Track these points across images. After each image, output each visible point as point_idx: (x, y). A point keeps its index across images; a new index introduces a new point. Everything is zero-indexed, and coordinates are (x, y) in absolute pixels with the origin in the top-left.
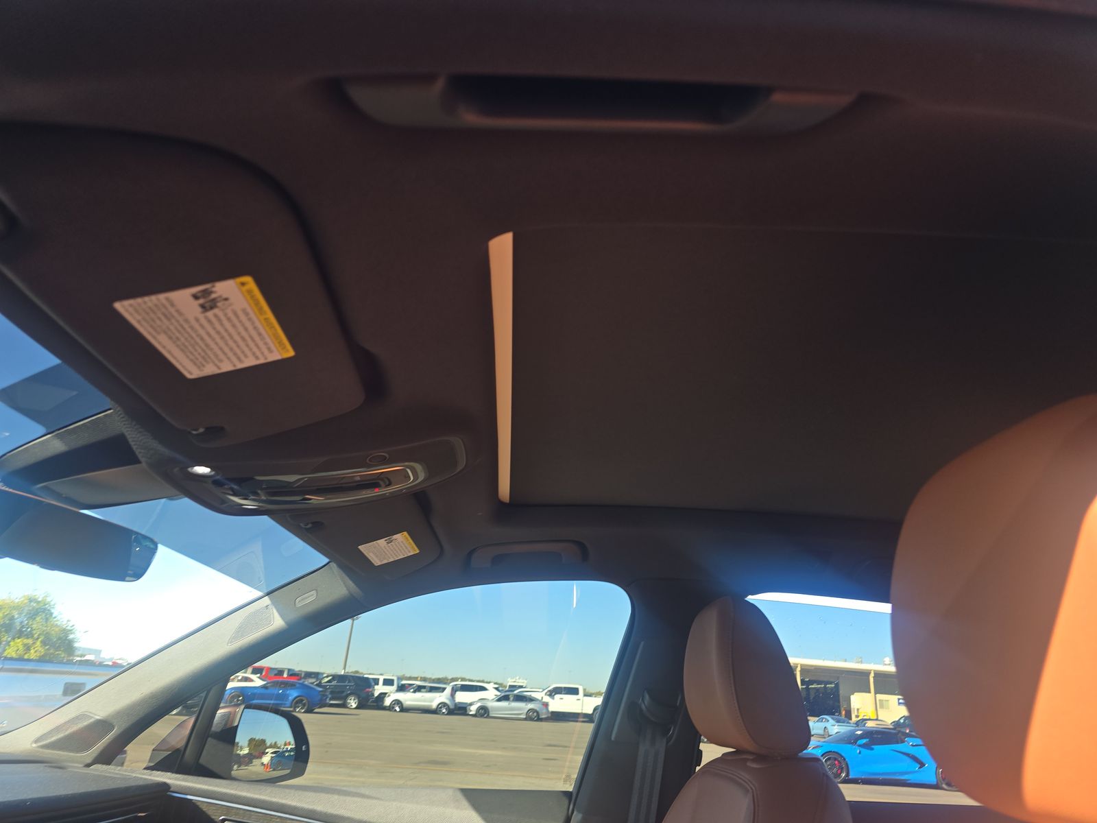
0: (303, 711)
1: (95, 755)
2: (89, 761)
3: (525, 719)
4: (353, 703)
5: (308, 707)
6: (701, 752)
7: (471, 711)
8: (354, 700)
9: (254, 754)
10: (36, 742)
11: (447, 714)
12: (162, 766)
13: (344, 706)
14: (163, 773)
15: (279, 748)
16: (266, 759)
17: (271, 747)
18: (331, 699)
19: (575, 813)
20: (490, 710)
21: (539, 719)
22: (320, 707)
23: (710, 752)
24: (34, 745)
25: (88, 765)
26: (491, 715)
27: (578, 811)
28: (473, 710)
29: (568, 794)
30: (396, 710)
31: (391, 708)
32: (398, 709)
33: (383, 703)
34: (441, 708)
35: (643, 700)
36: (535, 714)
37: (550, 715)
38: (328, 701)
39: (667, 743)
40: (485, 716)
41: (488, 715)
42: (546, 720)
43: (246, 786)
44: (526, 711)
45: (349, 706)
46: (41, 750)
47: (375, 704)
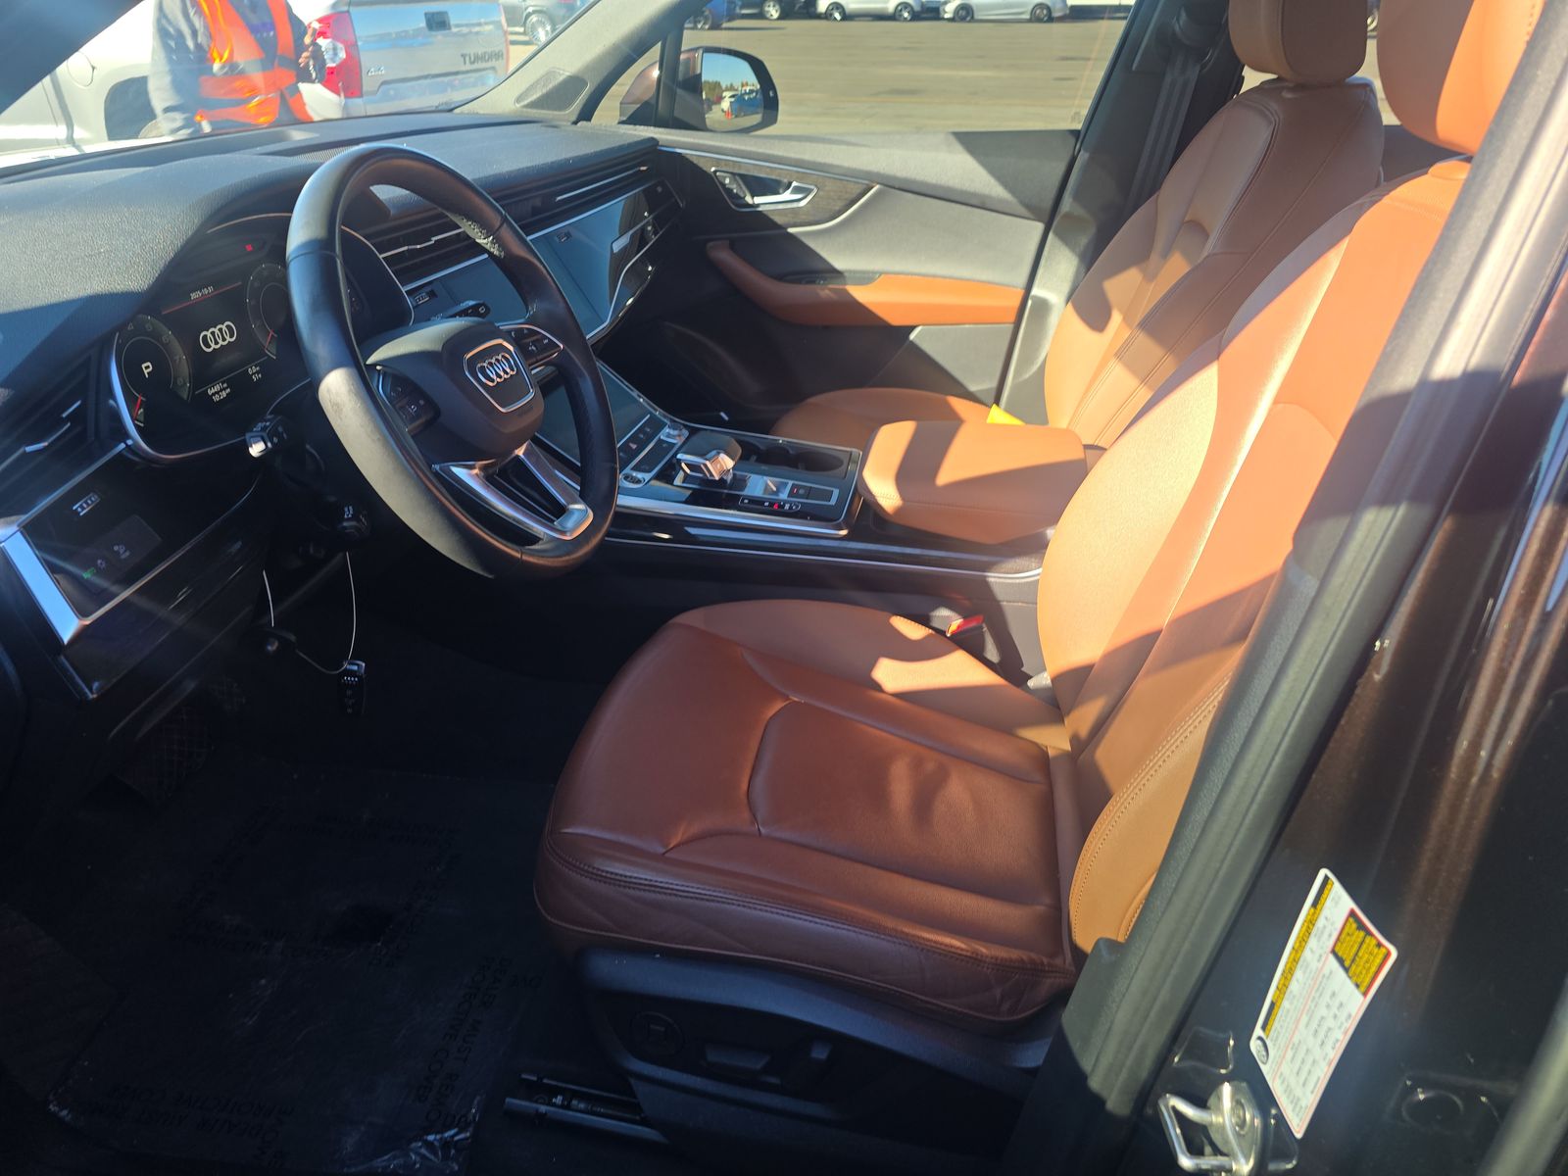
0: (707, 27)
1: (577, 113)
2: (574, 118)
3: (1030, 21)
4: (773, 12)
5: (713, 23)
6: (1243, 78)
7: (946, 12)
8: (774, 6)
9: (711, 99)
10: (518, 100)
11: (911, 20)
12: (634, 119)
13: (761, 16)
14: (646, 128)
15: (737, 90)
16: (726, 104)
17: (727, 89)
18: (742, 7)
19: (1082, 152)
20: (975, 8)
21: (1051, 19)
22: (729, 20)
23: (1252, 79)
24: (518, 105)
25: (575, 123)
26: (976, 17)
27: (1086, 151)
28: (949, 10)
29: (1075, 133)
30: (835, 19)
31: (827, 16)
32: (837, 16)
33: (816, 9)
34: (901, 10)
35: (1178, 20)
36: (1045, 12)
37: (1068, 12)
38: (738, 11)
39: (1202, 68)
40: (968, 18)
41: (972, 17)
42: (1062, 19)
43: (730, 137)
44: (1030, 8)
45: (768, 16)
46: (525, 110)
47: (805, 11)
